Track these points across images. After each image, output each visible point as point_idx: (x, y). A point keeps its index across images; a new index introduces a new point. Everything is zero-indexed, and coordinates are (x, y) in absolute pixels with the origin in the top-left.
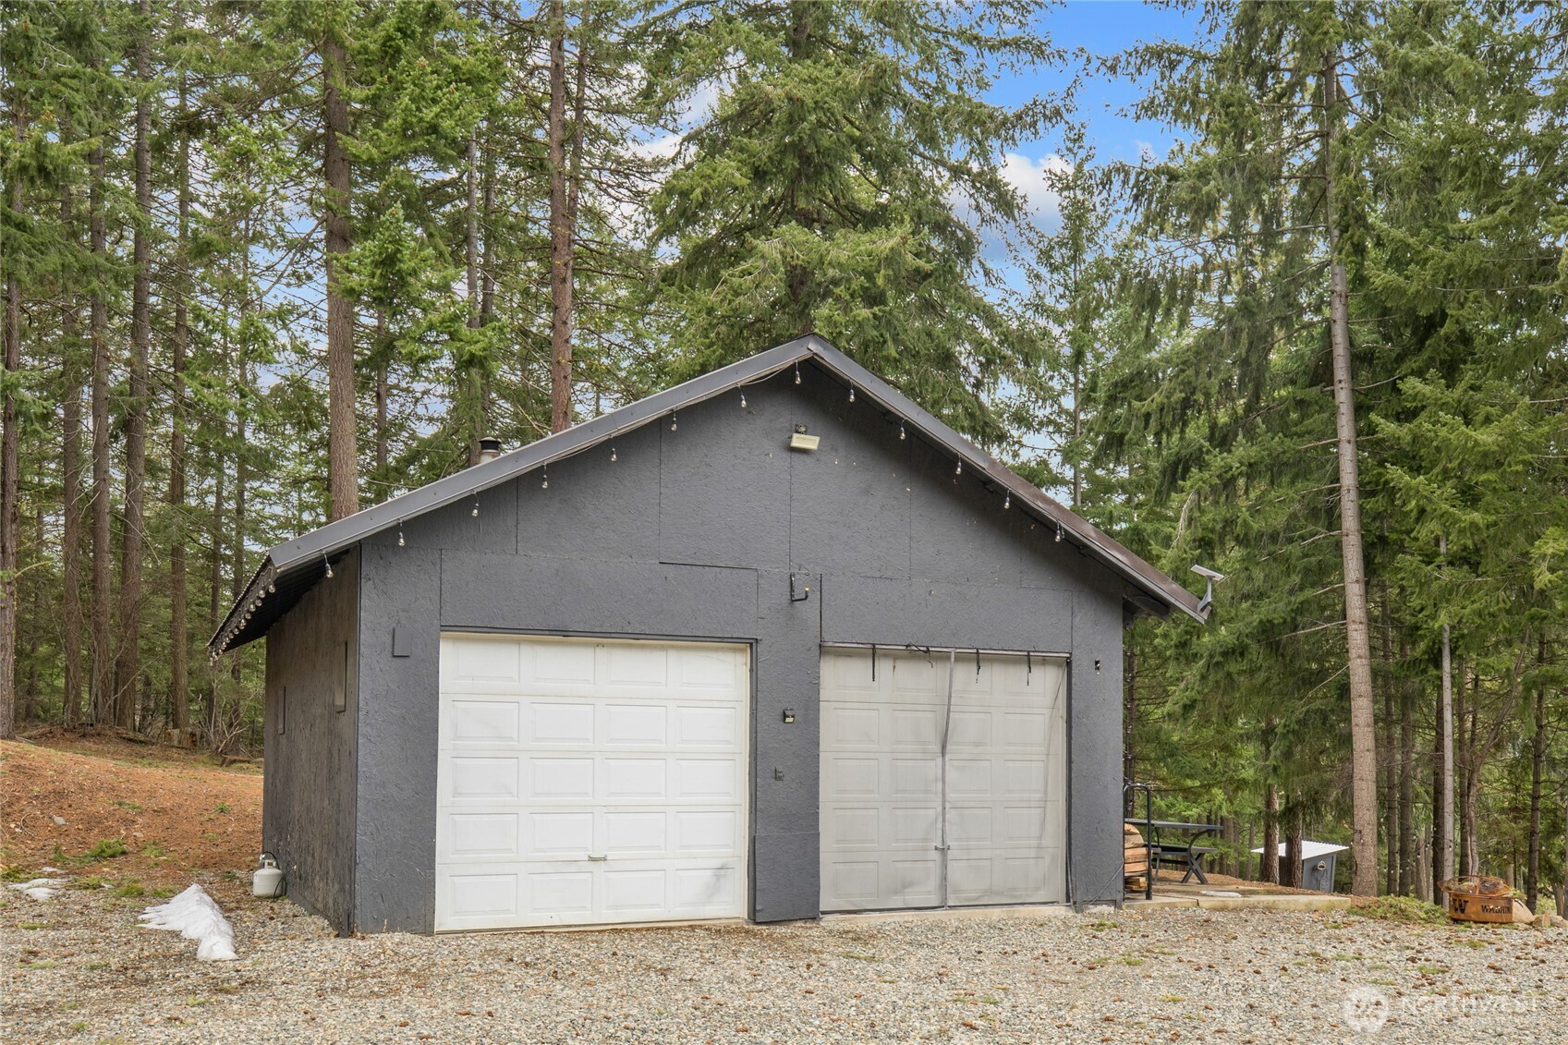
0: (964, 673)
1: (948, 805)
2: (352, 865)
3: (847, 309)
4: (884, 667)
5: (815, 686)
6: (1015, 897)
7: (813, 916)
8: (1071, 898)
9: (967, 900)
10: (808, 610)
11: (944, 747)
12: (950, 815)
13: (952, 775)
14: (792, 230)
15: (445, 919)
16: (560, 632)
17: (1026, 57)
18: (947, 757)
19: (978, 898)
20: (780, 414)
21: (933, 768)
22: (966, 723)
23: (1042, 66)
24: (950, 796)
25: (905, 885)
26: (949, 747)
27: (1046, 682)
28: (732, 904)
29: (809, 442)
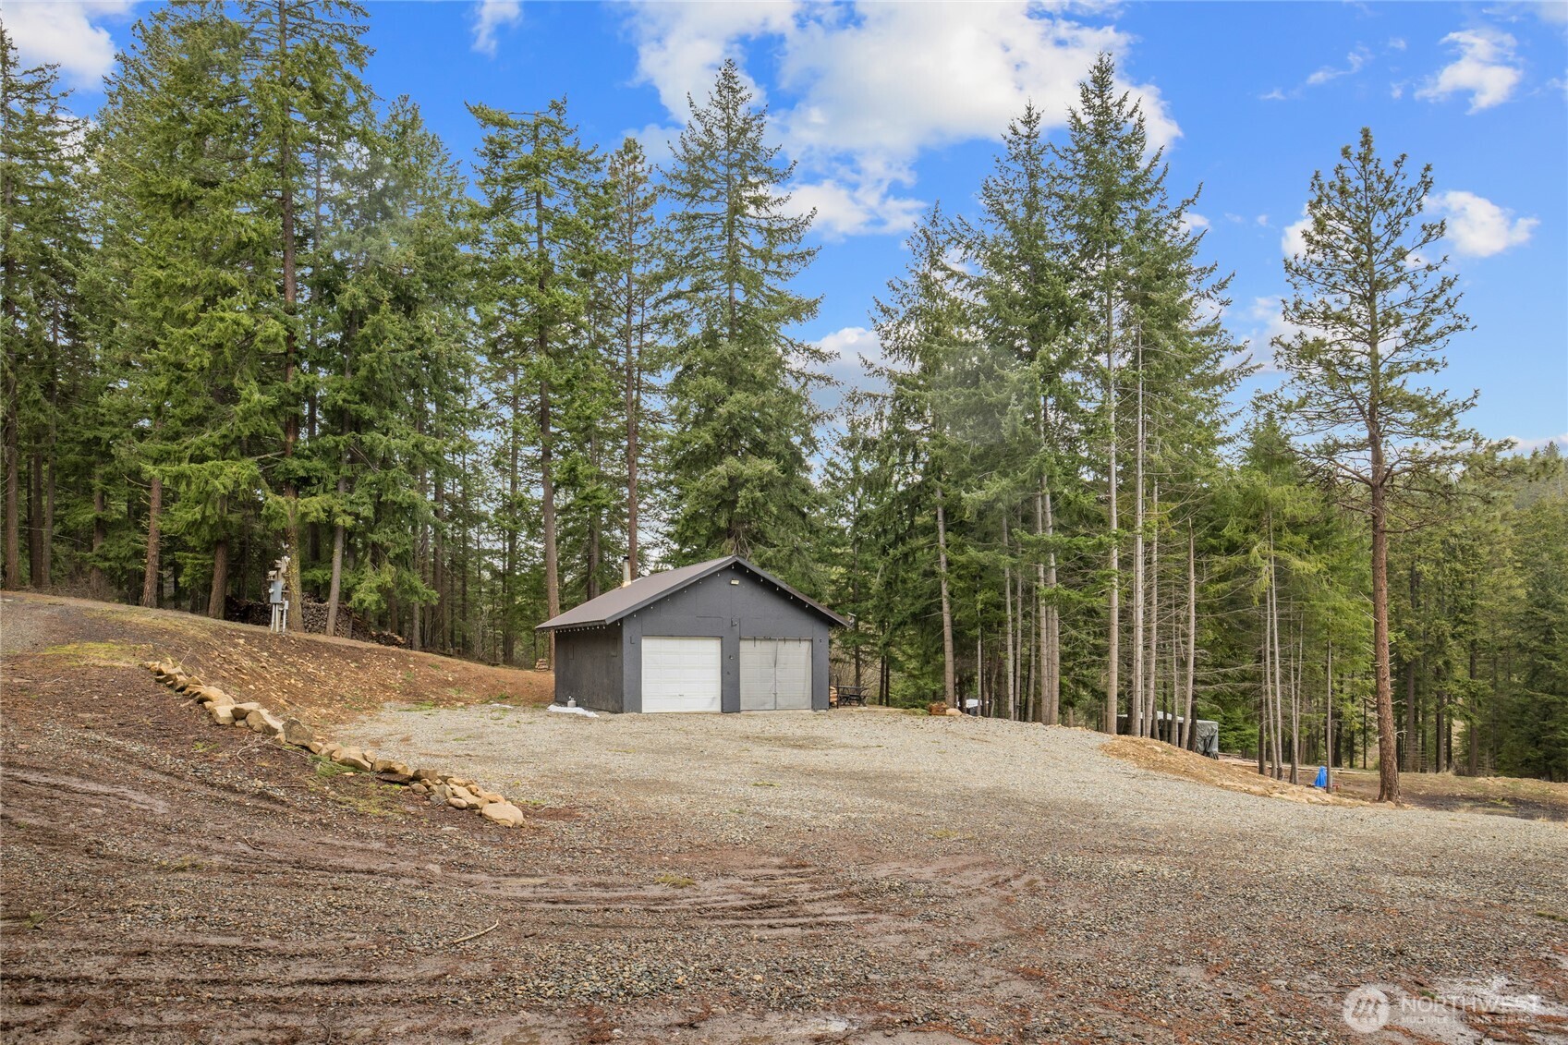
0: (781, 644)
1: (777, 681)
2: (622, 695)
3: (752, 492)
4: (758, 643)
5: (738, 649)
6: (797, 707)
7: (739, 712)
8: (814, 708)
9: (782, 708)
10: (737, 628)
11: (775, 665)
12: (777, 684)
13: (778, 672)
14: (730, 460)
15: (644, 710)
16: (671, 636)
17: (823, 383)
18: (776, 667)
19: (786, 707)
20: (729, 575)
21: (772, 671)
22: (781, 658)
23: (830, 388)
24: (777, 678)
25: (764, 704)
26: (777, 665)
27: (806, 646)
28: (717, 708)
29: (737, 582)
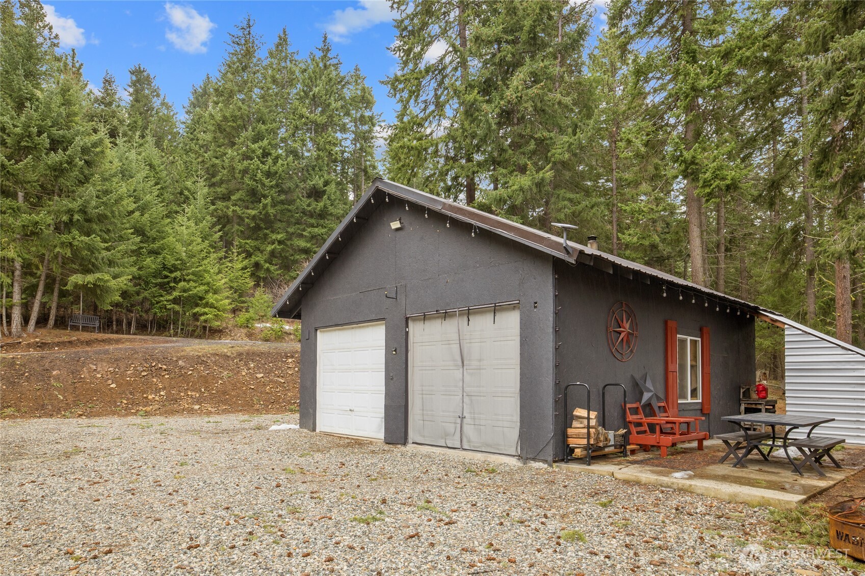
1: (465, 394)
5: (403, 336)
6: (498, 449)
7: (405, 443)
8: (522, 455)
9: (474, 447)
10: (402, 302)
11: (463, 363)
12: (466, 399)
13: (467, 378)
18: (465, 368)
19: (479, 447)
21: (458, 374)
24: (466, 389)
25: (446, 435)
26: (465, 363)
